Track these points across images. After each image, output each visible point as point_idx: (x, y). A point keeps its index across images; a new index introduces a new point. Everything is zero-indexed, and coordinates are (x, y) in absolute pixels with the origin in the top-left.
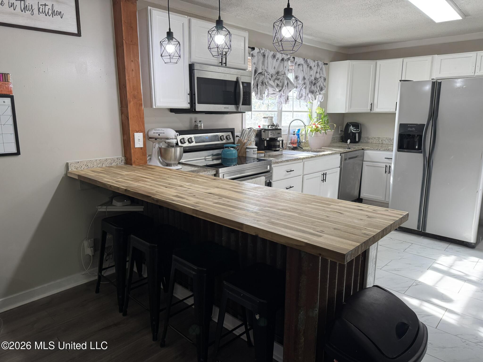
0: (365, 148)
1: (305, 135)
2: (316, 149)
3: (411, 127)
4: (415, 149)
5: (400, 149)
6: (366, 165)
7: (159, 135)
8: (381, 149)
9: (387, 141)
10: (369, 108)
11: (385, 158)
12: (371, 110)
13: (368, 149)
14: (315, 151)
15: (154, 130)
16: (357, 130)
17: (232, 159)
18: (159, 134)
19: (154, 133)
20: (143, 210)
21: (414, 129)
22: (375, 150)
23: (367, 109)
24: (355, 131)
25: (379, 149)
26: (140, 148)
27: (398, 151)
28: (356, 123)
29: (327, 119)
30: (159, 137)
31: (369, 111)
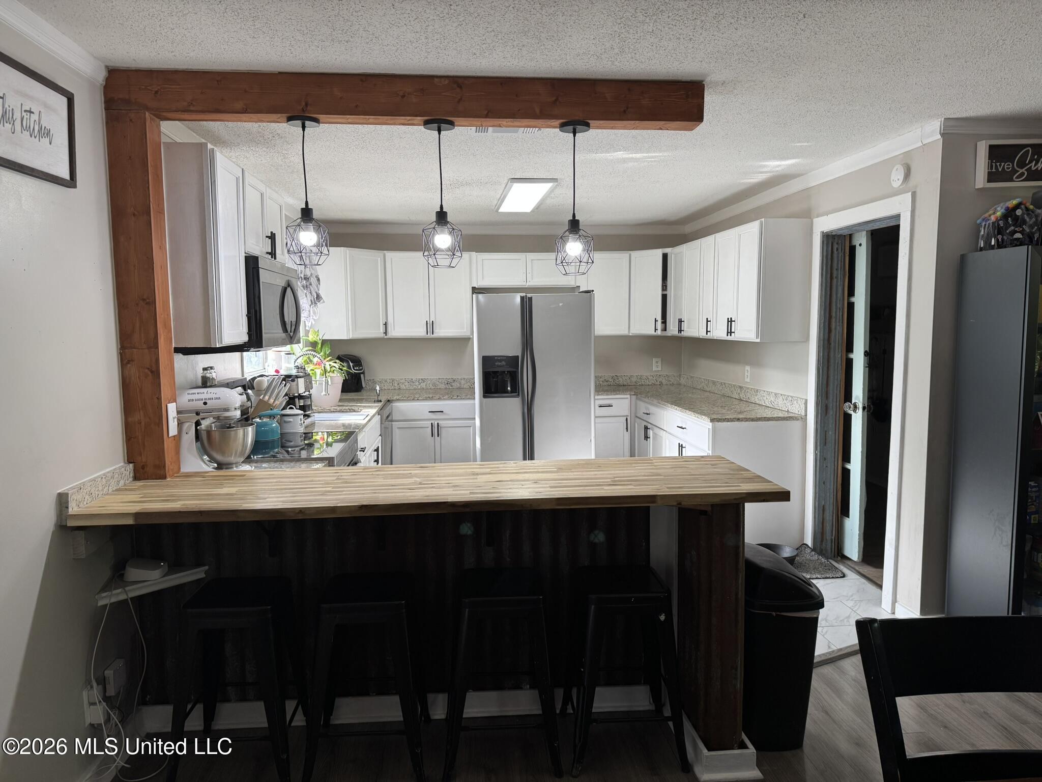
0: (393, 399)
1: (326, 383)
2: (334, 408)
3: (500, 361)
4: (507, 392)
5: (486, 395)
6: (398, 428)
7: (205, 403)
8: (420, 398)
9: (407, 384)
10: (382, 330)
11: (429, 412)
12: (386, 333)
13: (398, 400)
14: (332, 410)
15: (188, 394)
16: (360, 368)
17: (273, 441)
18: (204, 401)
19: (189, 401)
20: (205, 576)
21: (504, 363)
22: (410, 400)
23: (378, 333)
24: (356, 370)
25: (416, 399)
26: (173, 438)
27: (484, 397)
28: (354, 356)
29: (329, 351)
30: (204, 407)
31: (382, 335)
